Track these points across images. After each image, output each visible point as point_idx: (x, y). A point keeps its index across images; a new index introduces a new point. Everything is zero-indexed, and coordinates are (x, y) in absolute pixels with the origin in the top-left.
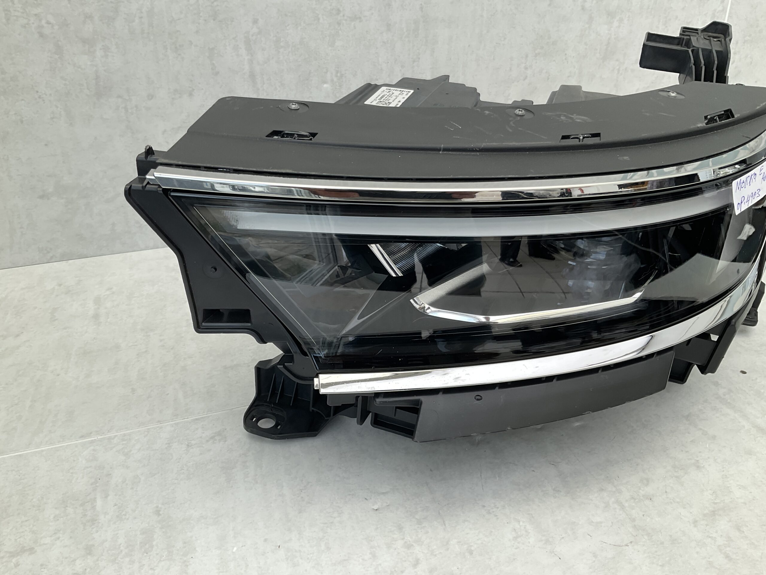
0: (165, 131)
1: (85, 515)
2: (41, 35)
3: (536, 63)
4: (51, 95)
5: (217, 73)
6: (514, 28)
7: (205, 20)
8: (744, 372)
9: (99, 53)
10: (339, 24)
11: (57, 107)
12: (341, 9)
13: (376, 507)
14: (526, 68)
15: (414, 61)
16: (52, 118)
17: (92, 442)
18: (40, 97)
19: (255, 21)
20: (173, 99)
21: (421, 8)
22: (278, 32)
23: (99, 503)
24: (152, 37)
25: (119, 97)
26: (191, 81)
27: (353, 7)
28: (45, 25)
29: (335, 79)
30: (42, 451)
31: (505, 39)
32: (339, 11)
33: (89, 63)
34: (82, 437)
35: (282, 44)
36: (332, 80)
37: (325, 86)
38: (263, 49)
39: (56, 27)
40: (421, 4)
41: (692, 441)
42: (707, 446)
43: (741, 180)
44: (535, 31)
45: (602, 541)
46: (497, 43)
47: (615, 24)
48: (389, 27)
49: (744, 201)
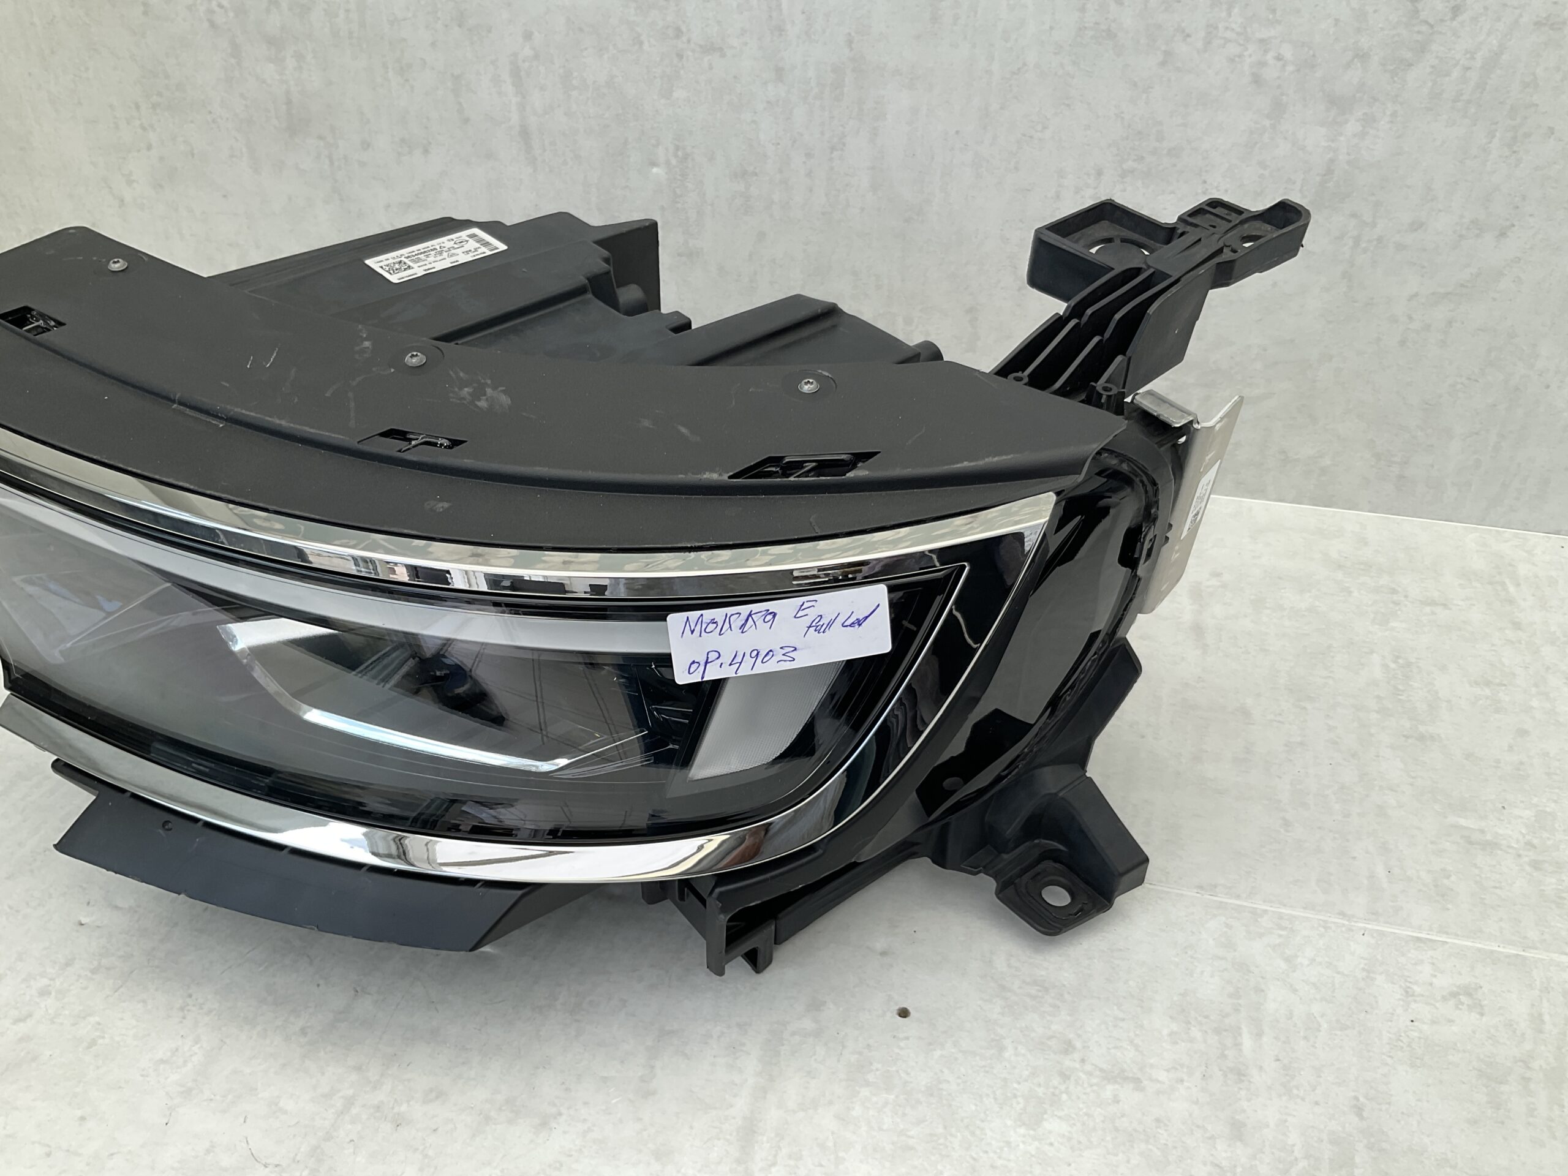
2: (213, 24)
3: (1124, 190)
4: (227, 119)
5: (467, 120)
6: (1068, 105)
7: (446, 26)
8: (904, 1013)
9: (291, 63)
10: (680, 56)
11: (237, 140)
12: (684, 29)
13: (84, 920)
15: (833, 149)
16: (231, 157)
19: (528, 36)
20: (399, 153)
21: (850, 43)
22: (567, 60)
24: (365, 46)
26: (426, 128)
27: (706, 26)
28: (217, 9)
29: (674, 162)
31: (1045, 128)
32: (679, 33)
33: (277, 77)
35: (575, 82)
36: (668, 163)
37: (655, 170)
38: (543, 88)
39: (231, 14)
40: (850, 34)
41: (605, 1079)
42: (614, 1101)
43: (702, 615)
44: (1123, 118)
45: (247, 1138)
46: (1024, 135)
47: (1352, 127)
48: (780, 73)
49: (719, 661)
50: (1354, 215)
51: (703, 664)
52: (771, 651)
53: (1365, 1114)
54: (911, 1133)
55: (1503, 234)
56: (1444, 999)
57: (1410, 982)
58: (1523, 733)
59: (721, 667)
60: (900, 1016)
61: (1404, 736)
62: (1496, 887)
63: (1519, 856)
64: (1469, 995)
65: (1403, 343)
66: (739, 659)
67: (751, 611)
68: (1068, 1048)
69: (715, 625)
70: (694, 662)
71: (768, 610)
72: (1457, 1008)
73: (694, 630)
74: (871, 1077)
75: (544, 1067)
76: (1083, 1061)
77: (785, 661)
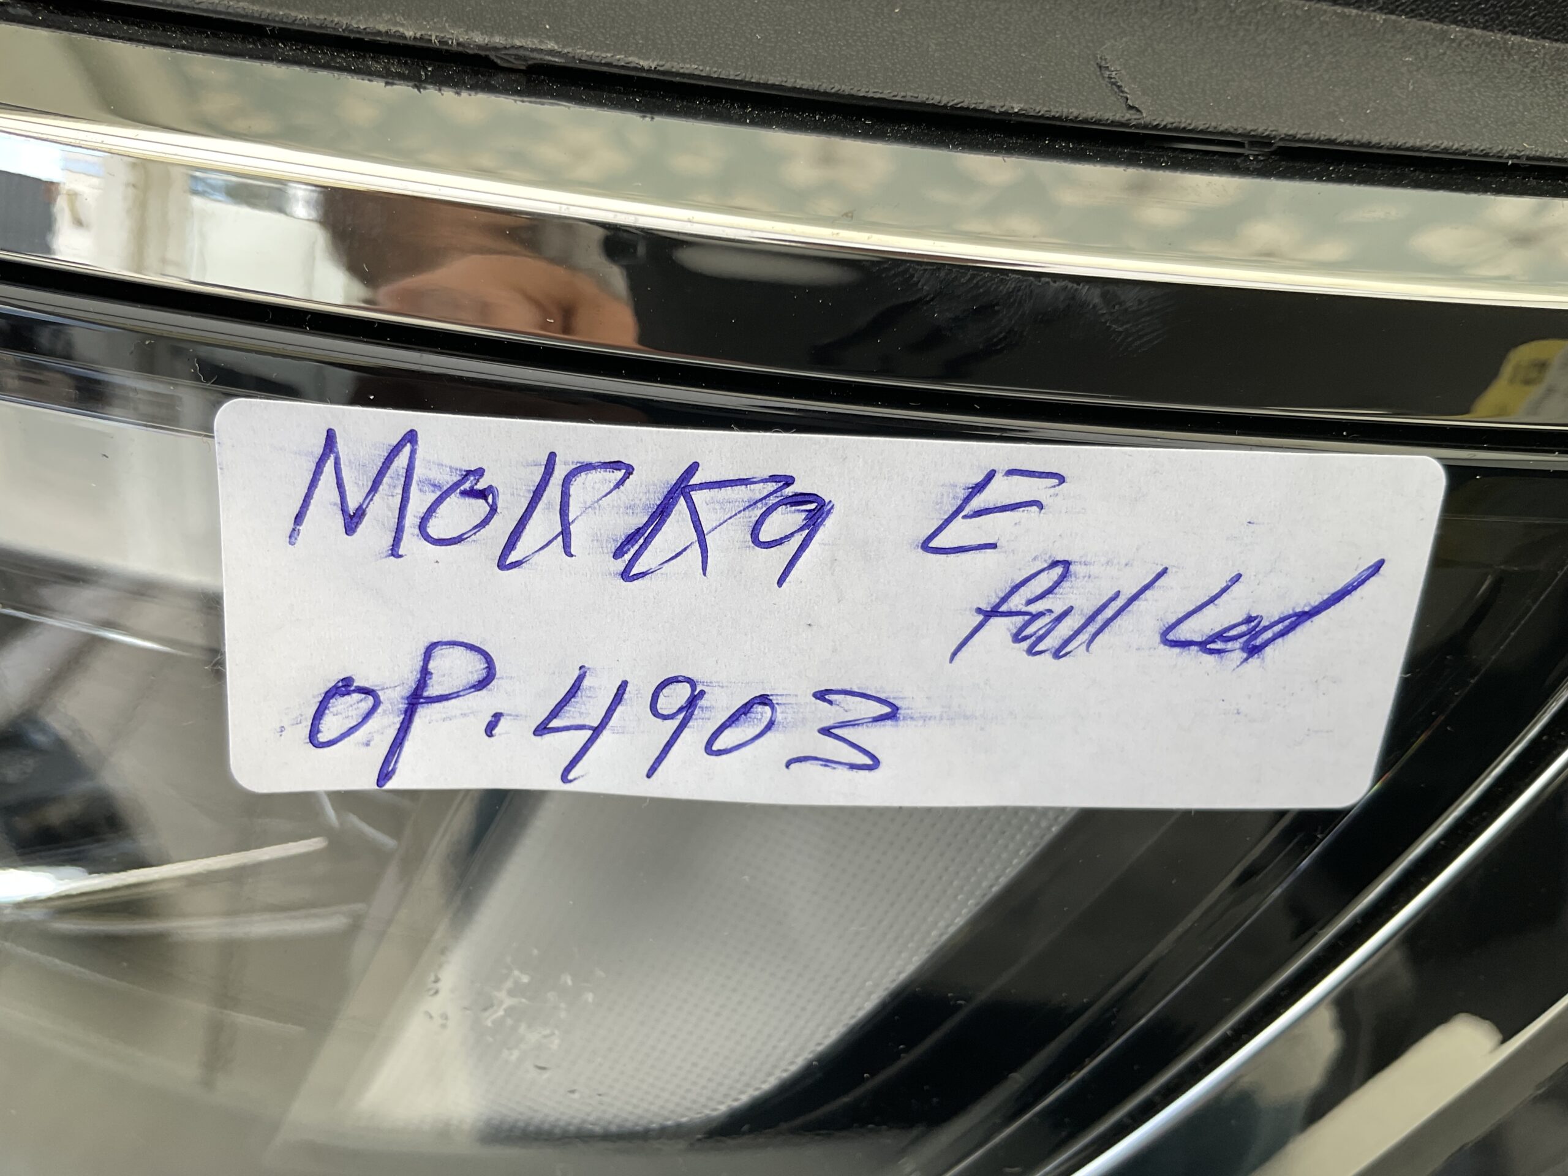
43: (411, 437)
49: (484, 703)
51: (394, 698)
52: (764, 700)
59: (490, 730)
66: (587, 710)
67: (694, 468)
69: (480, 507)
70: (344, 687)
71: (789, 481)
73: (360, 513)
77: (827, 762)
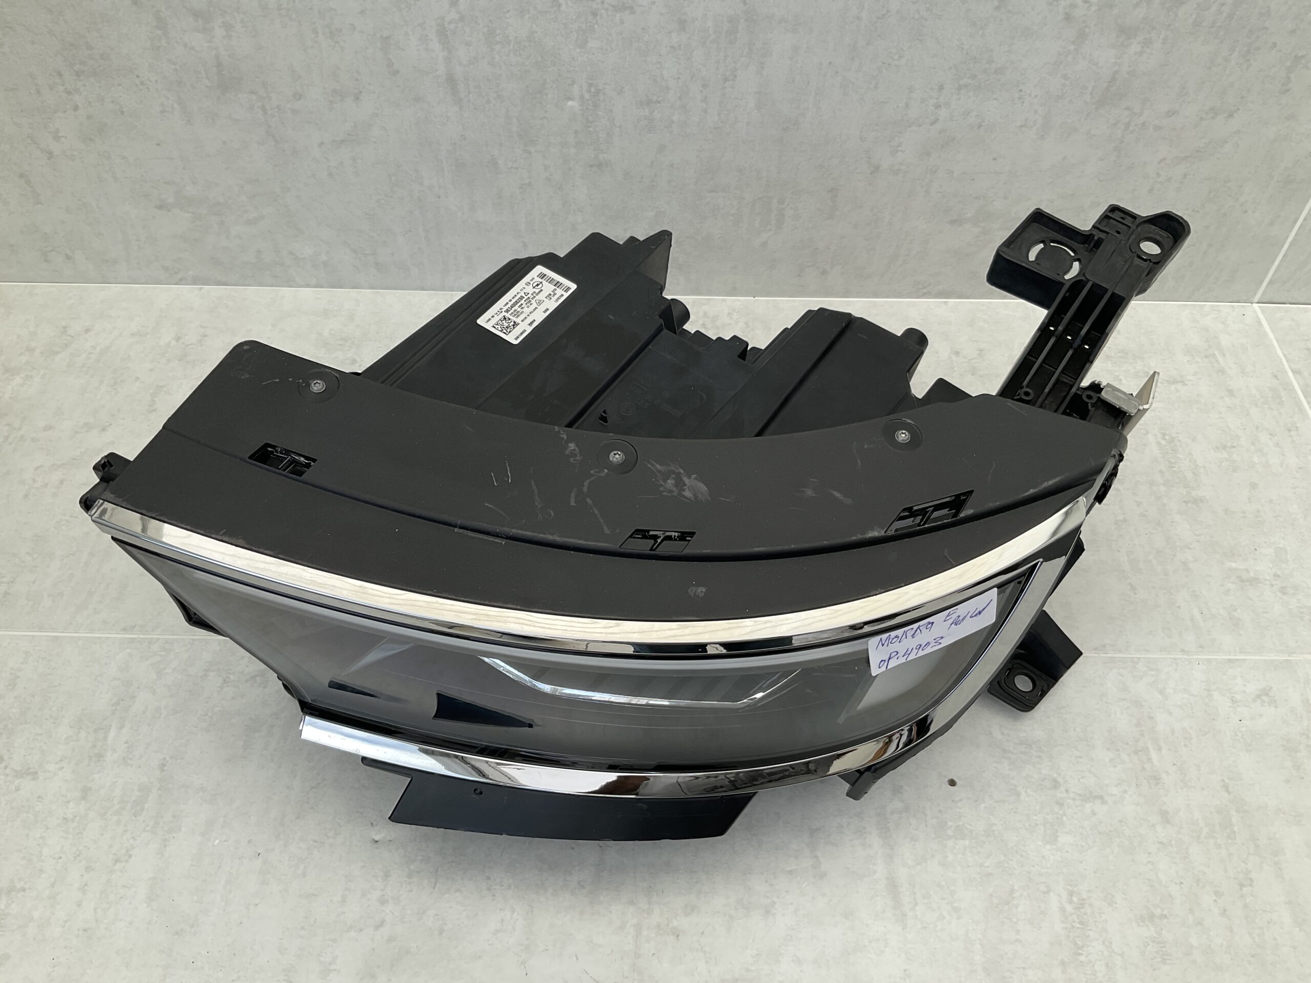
0: (321, 144)
1: (94, 746)
3: (959, 99)
4: (156, 81)
6: (921, 40)
8: (952, 783)
9: (219, 32)
10: (594, 14)
11: (167, 98)
13: (377, 838)
14: (938, 106)
15: (726, 80)
16: (162, 112)
17: (132, 641)
18: (142, 83)
19: (454, 3)
20: (331, 102)
22: (491, 21)
23: (112, 734)
24: (294, 16)
25: (252, 92)
26: (357, 80)
29: (587, 96)
30: (79, 638)
31: (900, 57)
33: (206, 45)
34: (124, 630)
35: (498, 39)
36: (582, 97)
37: (570, 103)
38: (468, 44)
41: (791, 872)
42: (803, 886)
43: (890, 635)
44: (963, 48)
45: (585, 970)
46: (884, 63)
47: (1135, 47)
48: (682, 25)
49: (897, 656)
50: (1128, 108)
51: (887, 660)
52: (928, 643)
53: (1230, 789)
54: (987, 864)
55: (1231, 115)
56: (1254, 701)
57: (1233, 693)
58: (1254, 486)
60: (951, 785)
61: (1185, 502)
62: (1264, 612)
63: (1272, 585)
64: (1267, 695)
65: (1151, 191)
66: (909, 652)
67: (919, 625)
68: (1056, 785)
69: (897, 637)
70: (882, 661)
71: (929, 622)
72: (1263, 706)
73: (884, 642)
74: (950, 833)
75: (749, 873)
76: (1067, 791)
77: (935, 646)
